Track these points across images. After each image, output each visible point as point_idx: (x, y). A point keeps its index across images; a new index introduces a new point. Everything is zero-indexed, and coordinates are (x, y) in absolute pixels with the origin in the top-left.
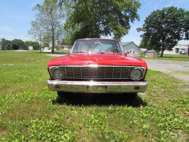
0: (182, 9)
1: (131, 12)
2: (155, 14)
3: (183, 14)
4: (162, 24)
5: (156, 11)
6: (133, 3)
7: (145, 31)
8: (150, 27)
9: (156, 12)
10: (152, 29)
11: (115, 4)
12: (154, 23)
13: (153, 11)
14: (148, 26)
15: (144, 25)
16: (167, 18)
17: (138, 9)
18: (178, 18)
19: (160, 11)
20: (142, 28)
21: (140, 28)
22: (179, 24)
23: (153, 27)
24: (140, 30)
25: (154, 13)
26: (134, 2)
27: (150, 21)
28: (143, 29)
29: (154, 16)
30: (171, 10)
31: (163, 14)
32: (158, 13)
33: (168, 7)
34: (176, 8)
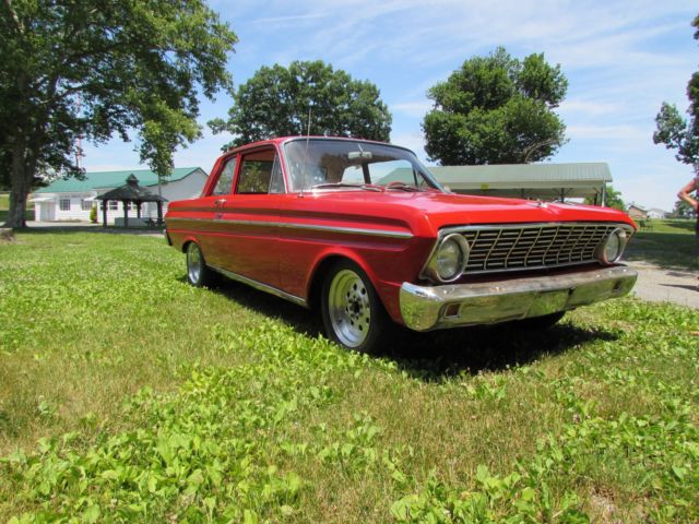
0: (343, 72)
1: (202, 59)
2: (266, 77)
3: (350, 90)
4: (291, 113)
5: (271, 68)
6: (208, 28)
7: (238, 132)
8: (252, 121)
9: (272, 73)
10: (261, 127)
11: (142, 20)
12: (265, 108)
13: (262, 69)
14: (247, 114)
15: (232, 111)
16: (305, 96)
17: (228, 54)
18: (337, 99)
19: (283, 70)
20: (226, 121)
21: (221, 122)
22: (341, 117)
23: (262, 119)
24: (221, 129)
25: (263, 75)
26: (214, 26)
27: (255, 100)
28: (229, 123)
29: (267, 85)
30: (317, 72)
31: (294, 81)
32: (277, 77)
33: (305, 61)
34: (330, 69)
